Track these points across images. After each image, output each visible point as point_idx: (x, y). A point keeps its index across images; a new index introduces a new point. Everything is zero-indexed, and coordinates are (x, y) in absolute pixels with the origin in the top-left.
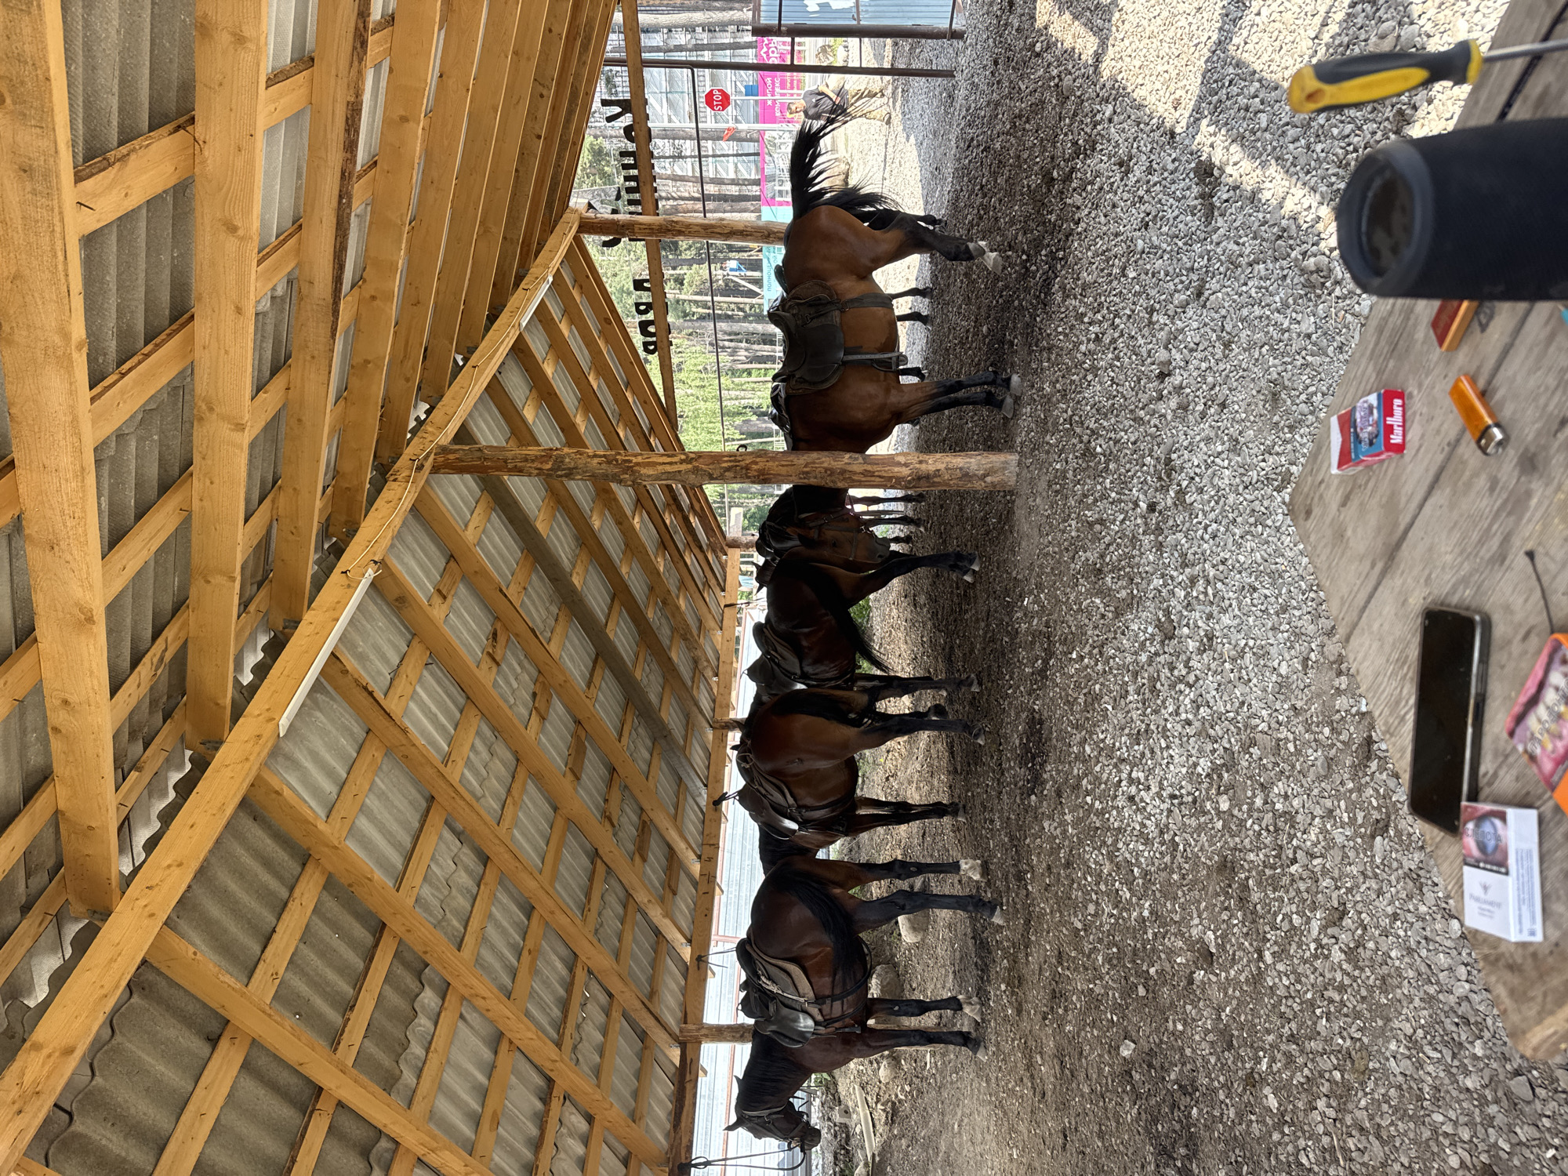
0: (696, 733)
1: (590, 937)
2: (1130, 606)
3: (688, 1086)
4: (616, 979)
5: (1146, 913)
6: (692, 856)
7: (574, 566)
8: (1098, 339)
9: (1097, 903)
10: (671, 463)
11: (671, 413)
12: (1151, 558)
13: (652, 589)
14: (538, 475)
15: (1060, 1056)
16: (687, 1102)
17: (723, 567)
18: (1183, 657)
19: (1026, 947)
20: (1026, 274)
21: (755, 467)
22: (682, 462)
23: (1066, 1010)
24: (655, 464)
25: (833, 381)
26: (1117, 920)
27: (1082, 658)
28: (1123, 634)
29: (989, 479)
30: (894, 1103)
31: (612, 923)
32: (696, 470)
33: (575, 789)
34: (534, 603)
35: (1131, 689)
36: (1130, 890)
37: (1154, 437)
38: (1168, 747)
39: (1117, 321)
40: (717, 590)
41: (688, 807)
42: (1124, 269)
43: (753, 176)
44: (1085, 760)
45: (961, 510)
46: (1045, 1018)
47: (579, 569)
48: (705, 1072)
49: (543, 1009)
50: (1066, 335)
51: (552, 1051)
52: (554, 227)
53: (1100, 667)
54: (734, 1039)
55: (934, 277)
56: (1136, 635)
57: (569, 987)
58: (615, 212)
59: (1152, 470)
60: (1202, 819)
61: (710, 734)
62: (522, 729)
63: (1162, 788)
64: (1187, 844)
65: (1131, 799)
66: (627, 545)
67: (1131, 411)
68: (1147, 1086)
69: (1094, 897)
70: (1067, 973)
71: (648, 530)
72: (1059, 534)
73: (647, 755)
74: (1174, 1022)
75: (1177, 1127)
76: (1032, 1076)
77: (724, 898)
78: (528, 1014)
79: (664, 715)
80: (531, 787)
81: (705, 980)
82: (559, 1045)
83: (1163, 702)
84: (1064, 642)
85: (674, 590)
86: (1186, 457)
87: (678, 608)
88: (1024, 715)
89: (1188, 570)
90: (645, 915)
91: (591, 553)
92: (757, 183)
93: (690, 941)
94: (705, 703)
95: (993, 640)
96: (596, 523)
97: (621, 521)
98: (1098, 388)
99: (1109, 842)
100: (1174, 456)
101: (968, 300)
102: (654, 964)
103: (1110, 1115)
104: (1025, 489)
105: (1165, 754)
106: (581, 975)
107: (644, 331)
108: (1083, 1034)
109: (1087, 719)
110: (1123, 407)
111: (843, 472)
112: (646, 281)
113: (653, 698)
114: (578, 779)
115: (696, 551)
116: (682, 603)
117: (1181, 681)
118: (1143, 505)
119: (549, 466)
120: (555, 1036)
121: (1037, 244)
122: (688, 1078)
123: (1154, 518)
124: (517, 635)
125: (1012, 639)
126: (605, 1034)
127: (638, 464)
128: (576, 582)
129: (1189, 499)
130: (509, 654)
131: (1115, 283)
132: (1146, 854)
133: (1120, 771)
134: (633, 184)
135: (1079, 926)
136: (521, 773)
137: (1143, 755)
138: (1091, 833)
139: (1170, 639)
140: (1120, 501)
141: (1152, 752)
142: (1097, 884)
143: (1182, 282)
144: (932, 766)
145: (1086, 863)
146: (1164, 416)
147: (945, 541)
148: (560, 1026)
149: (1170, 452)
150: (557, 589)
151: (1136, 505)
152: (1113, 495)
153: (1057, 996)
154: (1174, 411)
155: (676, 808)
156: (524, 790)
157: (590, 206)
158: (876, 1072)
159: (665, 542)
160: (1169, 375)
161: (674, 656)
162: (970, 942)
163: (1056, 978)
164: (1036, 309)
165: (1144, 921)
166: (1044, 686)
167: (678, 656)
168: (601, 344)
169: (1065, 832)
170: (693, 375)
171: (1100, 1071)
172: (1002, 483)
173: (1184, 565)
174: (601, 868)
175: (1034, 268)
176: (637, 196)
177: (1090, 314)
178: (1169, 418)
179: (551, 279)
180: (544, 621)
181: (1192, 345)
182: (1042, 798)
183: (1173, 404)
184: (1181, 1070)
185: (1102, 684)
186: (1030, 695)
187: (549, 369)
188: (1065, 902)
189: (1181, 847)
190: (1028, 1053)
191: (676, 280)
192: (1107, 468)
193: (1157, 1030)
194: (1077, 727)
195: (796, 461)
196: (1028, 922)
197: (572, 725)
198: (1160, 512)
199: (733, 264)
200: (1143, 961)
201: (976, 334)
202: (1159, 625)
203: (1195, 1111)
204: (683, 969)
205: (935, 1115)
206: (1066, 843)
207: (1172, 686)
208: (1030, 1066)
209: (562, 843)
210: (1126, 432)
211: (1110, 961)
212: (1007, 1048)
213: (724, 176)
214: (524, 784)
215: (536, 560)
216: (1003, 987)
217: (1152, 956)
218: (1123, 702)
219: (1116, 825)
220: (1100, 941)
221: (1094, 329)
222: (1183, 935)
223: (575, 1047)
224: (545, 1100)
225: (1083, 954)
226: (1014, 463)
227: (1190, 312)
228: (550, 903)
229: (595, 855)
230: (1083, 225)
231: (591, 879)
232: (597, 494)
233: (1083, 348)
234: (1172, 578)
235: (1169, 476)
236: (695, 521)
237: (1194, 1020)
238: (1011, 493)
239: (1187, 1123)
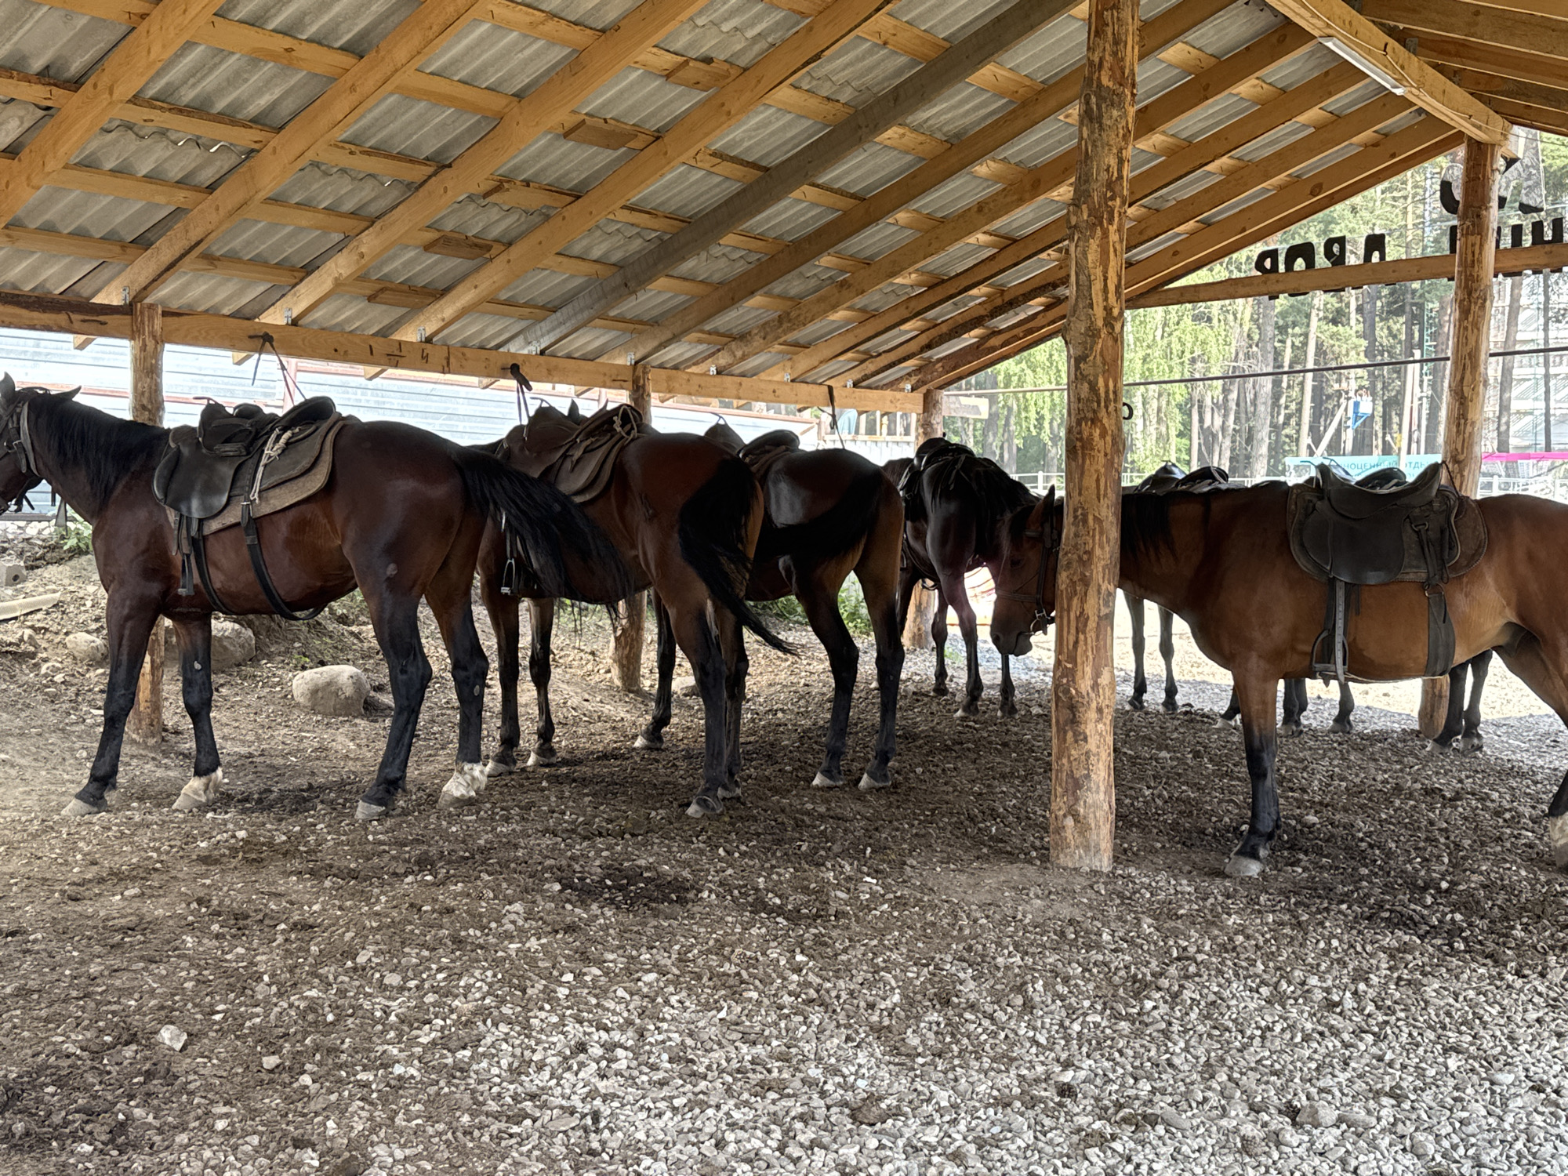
0: (628, 336)
1: (310, 155)
2: (895, 1050)
3: (62, 318)
4: (239, 197)
5: (398, 1070)
6: (430, 328)
7: (914, 130)
8: (1331, 1005)
9: (402, 989)
10: (1105, 290)
11: (1154, 298)
12: (981, 1088)
13: (867, 263)
14: (1091, 63)
15: (141, 926)
16: (36, 315)
17: (892, 385)
18: (827, 1139)
19: (312, 872)
20: (1419, 889)
21: (1097, 433)
22: (1108, 310)
23: (218, 936)
24: (1105, 263)
25: (1302, 562)
26: (382, 1021)
27: (798, 970)
28: (848, 1039)
29: (1069, 822)
30: (33, 655)
31: (326, 192)
32: (1092, 333)
33: (549, 131)
34: (863, 58)
35: (759, 1049)
36: (434, 1043)
37: (1187, 1095)
38: (675, 1110)
39: (1370, 1038)
40: (856, 375)
41: (508, 321)
42: (1457, 1050)
43: (1513, 442)
44: (632, 970)
45: (1003, 776)
46: (200, 901)
47: (911, 138)
48: (81, 347)
49: (198, 72)
50: (1326, 953)
51: (126, 89)
52: (1480, 98)
53: (787, 999)
54: (138, 393)
55: (1381, 737)
56: (847, 1061)
57: (227, 118)
58: (1502, 202)
59: (1132, 1092)
60: (565, 1165)
61: (625, 360)
62: (655, 39)
63: (605, 1098)
64: (522, 1140)
65: (582, 1048)
66: (943, 221)
67: (1222, 1060)
68: (114, 1069)
69: (412, 984)
70: (280, 939)
71: (963, 257)
72: (993, 936)
73: (596, 253)
74: (227, 1115)
75: (57, 1119)
76: (102, 881)
77: (362, 381)
78: (190, 45)
79: (662, 282)
80: (557, 54)
81: (233, 347)
82: (136, 100)
83: (746, 1103)
84: (819, 942)
85: (860, 301)
86: (1162, 1150)
87: (834, 307)
88: (686, 873)
89: (972, 1148)
90: (338, 247)
91: (936, 159)
92: (1503, 446)
93: (295, 323)
94: (675, 352)
95: (799, 825)
96: (982, 169)
97: (985, 211)
98: (1252, 1006)
99: (506, 1010)
100: (1160, 1129)
101: (1354, 792)
102: (259, 263)
103: (56, 1007)
104: (1055, 881)
105: (662, 1105)
106: (246, 138)
107: (1294, 253)
108: (185, 964)
109: (699, 977)
110: (1226, 1046)
111: (1086, 582)
112: (1382, 257)
113: (688, 266)
114: (566, 135)
115: (924, 339)
116: (840, 315)
117: (785, 1133)
118: (1067, 1077)
119: (1105, 81)
120: (150, 93)
121: (1470, 906)
122: (75, 317)
123: (1051, 1094)
124: (810, 29)
125: (805, 856)
126: (149, 178)
127: (1105, 234)
128: (889, 133)
129: (1093, 1152)
130: (778, 16)
131: (1432, 1036)
132: (495, 1071)
133: (622, 1029)
134: (1548, 235)
135: (361, 959)
136: (580, 37)
137: (654, 1068)
138: (514, 979)
139: (853, 1117)
140: (1067, 1038)
141: (662, 1083)
142: (435, 990)
143: (1455, 1147)
144: (576, 724)
145: (466, 970)
146: (1224, 1114)
147: (948, 749)
148: (164, 101)
149: (1168, 1124)
150: (880, 100)
151: (1067, 1065)
152: (1076, 1027)
153: (239, 922)
154: (1236, 1130)
155: (508, 303)
156: (553, 42)
157: (1511, 162)
158: (83, 627)
159: (941, 287)
160: (1294, 1124)
161: (757, 300)
162: (303, 782)
163: (268, 921)
164: (1362, 902)
165: (385, 1066)
166: (741, 908)
167: (755, 307)
168: (1281, 178)
169: (510, 937)
170: (1189, 339)
171: (128, 992)
172: (1063, 845)
173: (980, 1144)
174: (419, 173)
175: (1429, 900)
176: (1527, 240)
177: (1372, 993)
178: (1224, 1122)
179: (1399, 92)
180: (827, 78)
181: (1353, 1163)
182: (559, 900)
183: (1249, 1130)
184: (150, 1126)
185: (759, 1003)
186: (721, 884)
187: (1246, 88)
188: (396, 937)
189: (515, 1129)
190: (140, 874)
191: (1339, 311)
192: (1117, 1017)
193: (209, 1087)
194: (682, 960)
195: (1104, 502)
196: (353, 875)
197: (653, 125)
198: (1061, 1105)
199: (1366, 407)
200: (320, 1064)
201: (1300, 804)
202: (873, 1099)
203: (87, 1148)
204: (247, 312)
205: (18, 722)
206: (492, 940)
207: (775, 1119)
208: (119, 877)
209: (463, 107)
210: (1186, 1050)
211: (311, 1009)
212: (142, 837)
213: (1515, 392)
214: (564, 43)
215: (931, 64)
216: (241, 834)
217: (328, 1078)
218: (736, 1036)
219: (534, 1022)
220: (342, 993)
221: (1349, 1002)
222: (373, 1131)
223: (129, 127)
224: (47, 76)
225: (318, 964)
226: (1096, 865)
227: (1407, 1160)
228: (370, 83)
229: (440, 163)
230: (1518, 983)
231: (401, 157)
232: (1030, 170)
233: (1313, 981)
234: (954, 1122)
235: (1124, 1120)
236: (970, 338)
237: (235, 1148)
238: (1045, 859)
239: (67, 1135)
